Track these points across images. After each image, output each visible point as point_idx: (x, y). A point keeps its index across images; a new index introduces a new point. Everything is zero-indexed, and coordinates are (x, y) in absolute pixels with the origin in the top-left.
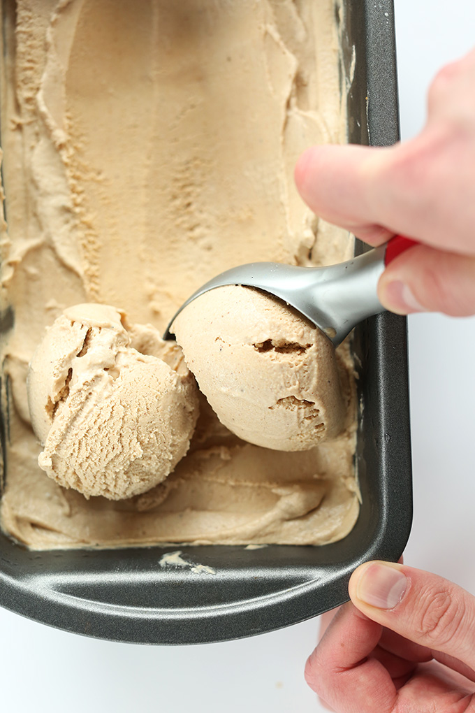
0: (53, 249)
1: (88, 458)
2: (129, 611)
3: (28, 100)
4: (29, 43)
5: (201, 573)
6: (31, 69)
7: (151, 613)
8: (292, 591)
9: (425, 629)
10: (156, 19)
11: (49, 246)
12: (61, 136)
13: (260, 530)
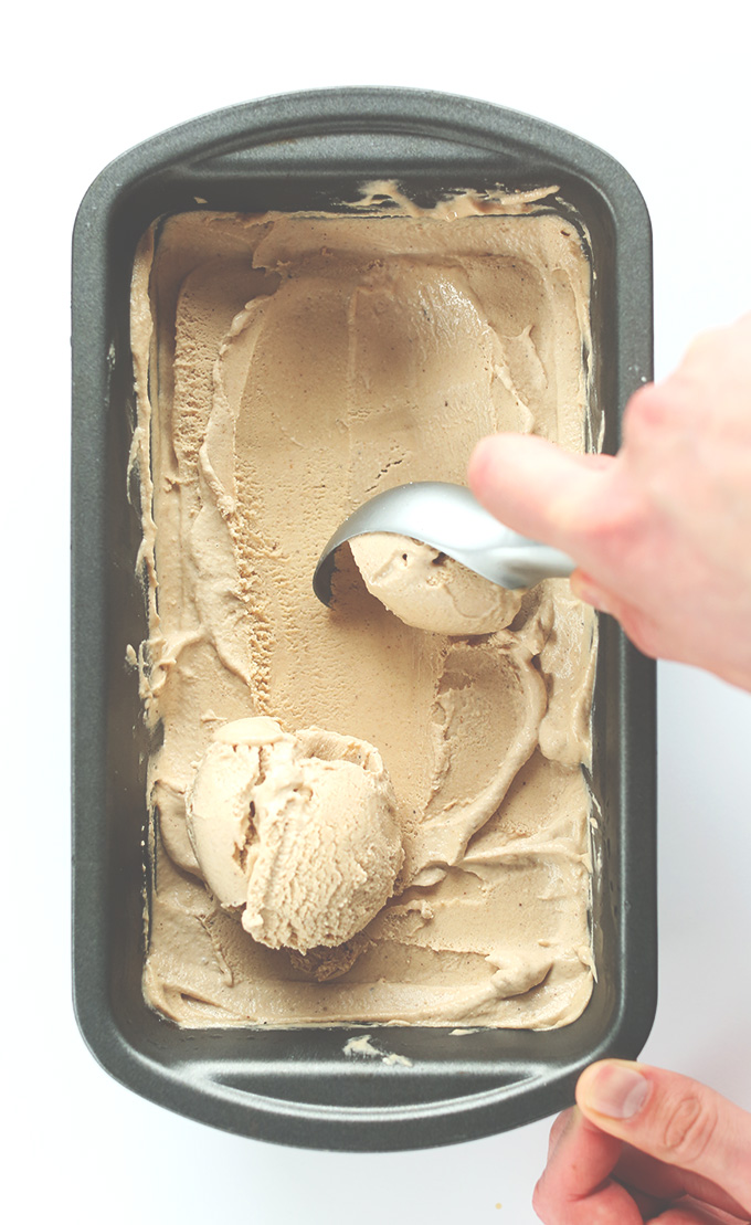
0: (214, 647)
1: (304, 901)
2: (305, 1110)
3: (188, 455)
4: (191, 381)
5: (395, 1065)
6: (193, 414)
7: (332, 1112)
8: (507, 1090)
9: (669, 1144)
10: (353, 350)
11: (208, 642)
12: (229, 503)
13: (470, 1010)
